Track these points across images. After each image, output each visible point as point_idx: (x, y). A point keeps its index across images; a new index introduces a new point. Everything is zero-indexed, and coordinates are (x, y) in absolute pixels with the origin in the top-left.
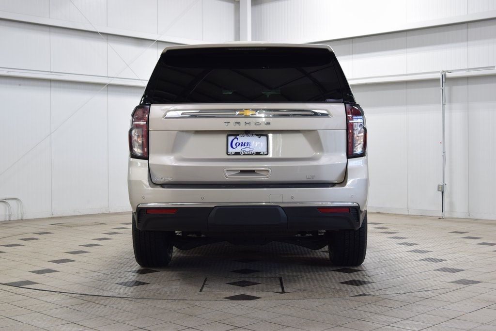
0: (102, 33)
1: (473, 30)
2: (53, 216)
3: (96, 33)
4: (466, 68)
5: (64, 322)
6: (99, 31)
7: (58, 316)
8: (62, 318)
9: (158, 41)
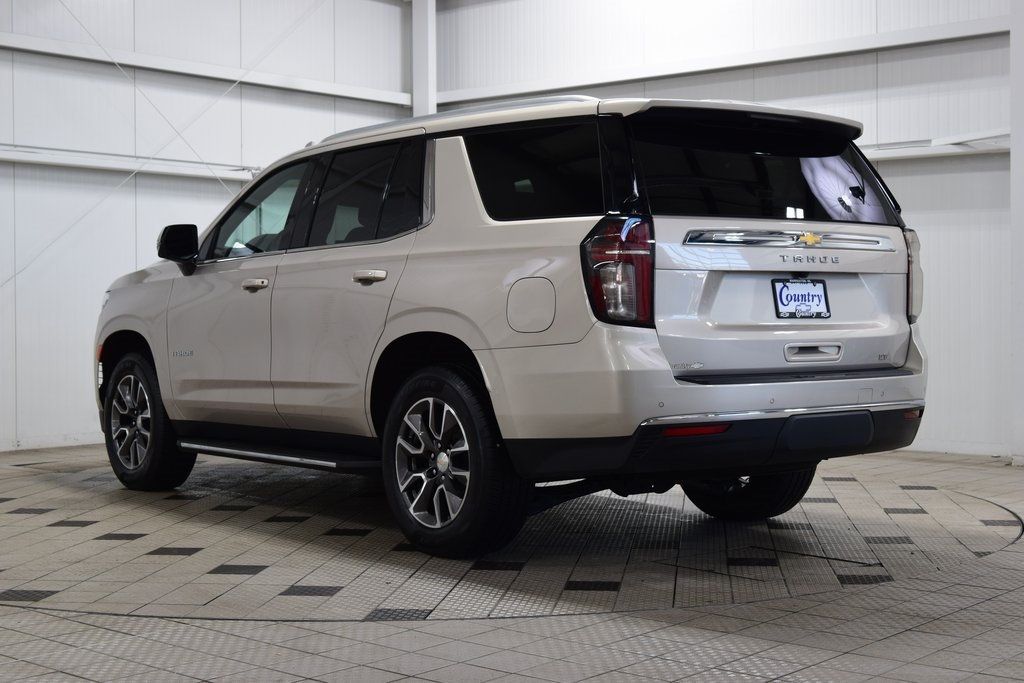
0: (122, 65)
1: (887, 67)
2: (19, 448)
3: (112, 64)
4: (875, 143)
5: (40, 670)
6: (116, 60)
7: (28, 659)
8: (38, 662)
9: (242, 83)
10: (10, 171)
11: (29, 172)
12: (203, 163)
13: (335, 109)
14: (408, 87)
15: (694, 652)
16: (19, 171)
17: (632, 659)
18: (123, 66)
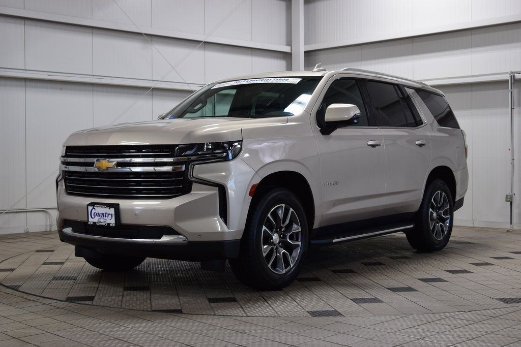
3: (141, 34)
6: (143, 32)
7: (101, 332)
8: (106, 334)
9: (205, 42)
10: (91, 88)
11: (100, 89)
12: (186, 83)
13: (252, 55)
14: (289, 43)
15: (441, 337)
16: (95, 88)
17: (408, 340)
18: (147, 35)
